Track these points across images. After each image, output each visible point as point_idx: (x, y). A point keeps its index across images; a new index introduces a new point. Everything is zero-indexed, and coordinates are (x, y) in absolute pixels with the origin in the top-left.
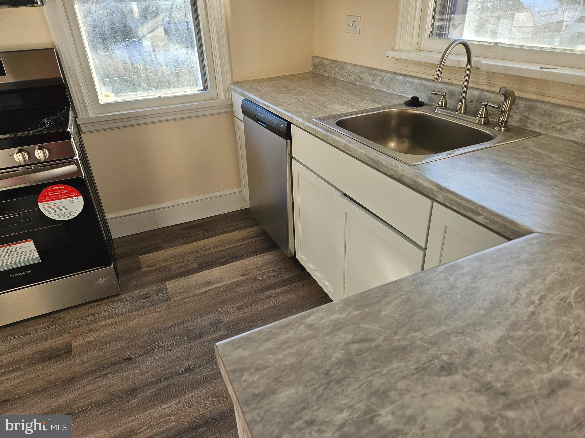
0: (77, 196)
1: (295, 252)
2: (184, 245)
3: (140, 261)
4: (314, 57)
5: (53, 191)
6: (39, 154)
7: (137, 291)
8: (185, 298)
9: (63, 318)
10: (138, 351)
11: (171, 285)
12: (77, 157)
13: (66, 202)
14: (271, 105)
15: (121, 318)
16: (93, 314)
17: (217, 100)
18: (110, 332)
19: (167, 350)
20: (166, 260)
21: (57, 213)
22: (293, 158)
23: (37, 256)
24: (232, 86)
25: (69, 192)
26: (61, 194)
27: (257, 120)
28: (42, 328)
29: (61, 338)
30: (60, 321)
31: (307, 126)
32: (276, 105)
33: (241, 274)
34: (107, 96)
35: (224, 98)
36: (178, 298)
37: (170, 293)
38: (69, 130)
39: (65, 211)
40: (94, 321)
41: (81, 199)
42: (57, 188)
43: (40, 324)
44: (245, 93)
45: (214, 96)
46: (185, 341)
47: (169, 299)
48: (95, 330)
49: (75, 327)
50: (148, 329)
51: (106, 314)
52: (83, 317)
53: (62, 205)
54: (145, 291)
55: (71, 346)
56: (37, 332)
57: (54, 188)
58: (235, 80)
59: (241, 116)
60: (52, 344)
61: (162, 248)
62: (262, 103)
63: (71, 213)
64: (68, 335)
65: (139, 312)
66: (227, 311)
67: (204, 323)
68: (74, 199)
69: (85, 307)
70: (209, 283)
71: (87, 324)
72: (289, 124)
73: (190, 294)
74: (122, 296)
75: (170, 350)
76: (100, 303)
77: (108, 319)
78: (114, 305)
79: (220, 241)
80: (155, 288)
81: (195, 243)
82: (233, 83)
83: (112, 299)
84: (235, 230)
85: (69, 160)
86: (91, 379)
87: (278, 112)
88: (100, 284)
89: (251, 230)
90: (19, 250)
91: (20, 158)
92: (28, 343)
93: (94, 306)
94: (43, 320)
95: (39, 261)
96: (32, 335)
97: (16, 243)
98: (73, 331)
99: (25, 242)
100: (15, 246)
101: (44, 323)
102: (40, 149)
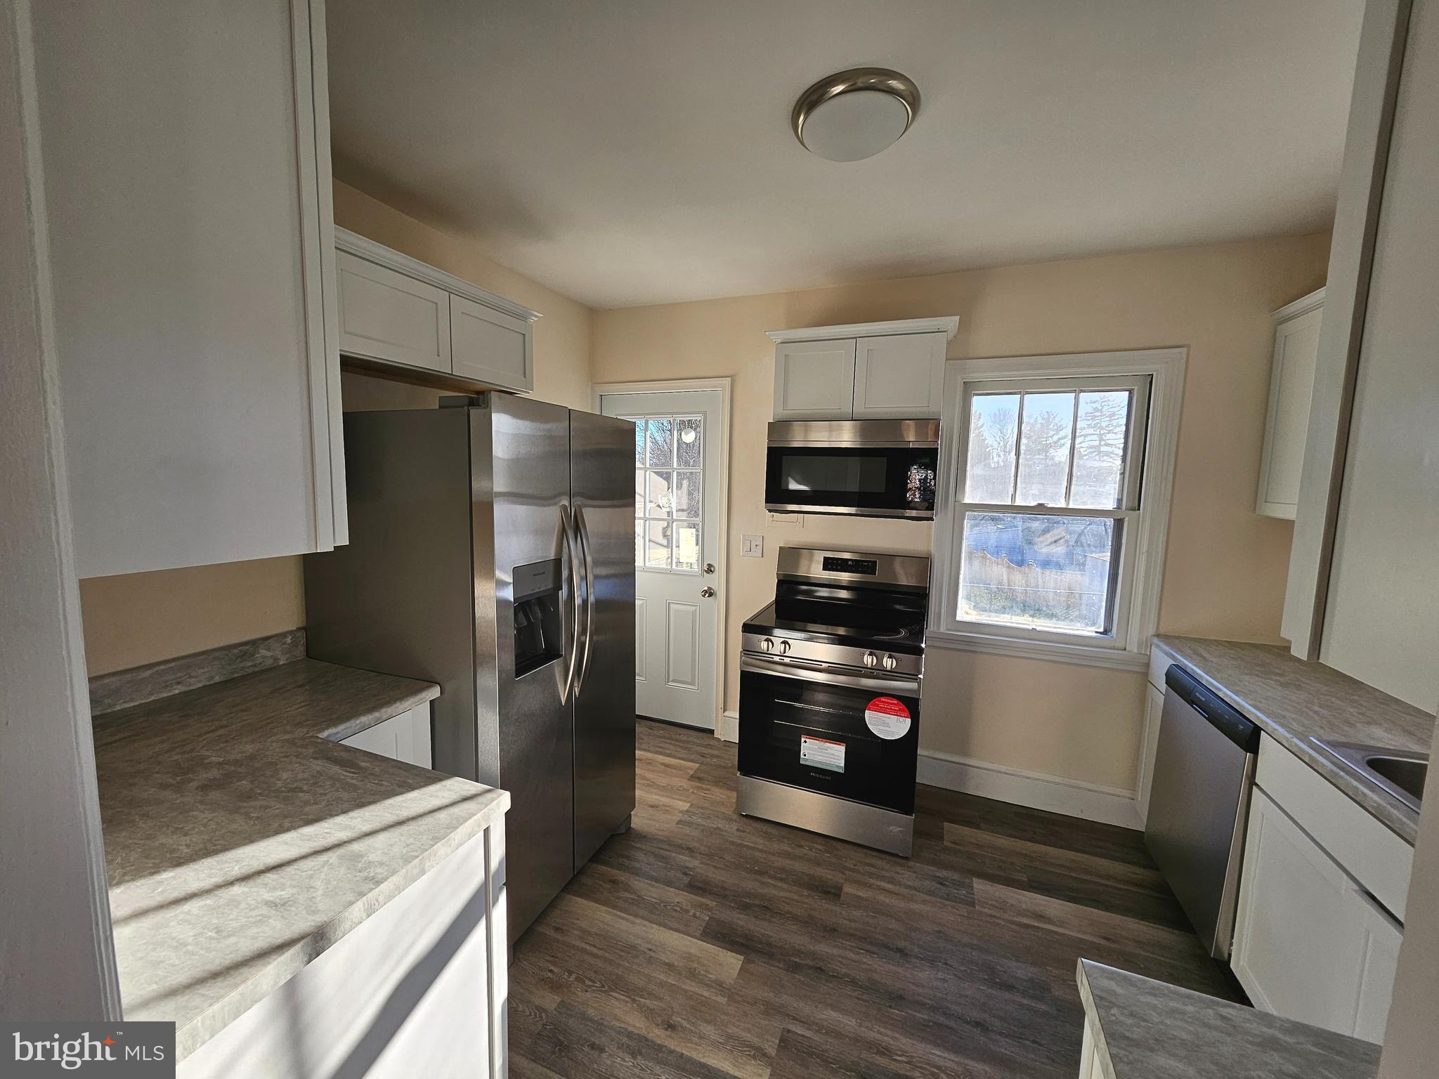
0: (905, 717)
1: (1230, 955)
2: (1012, 839)
3: (943, 829)
5: (885, 702)
6: (888, 663)
7: (932, 868)
8: (997, 918)
10: (916, 950)
11: (979, 885)
12: (921, 676)
13: (893, 720)
14: (1224, 689)
15: (903, 891)
16: (873, 866)
17: (1121, 652)
18: (887, 901)
19: (956, 976)
20: (979, 846)
21: (880, 727)
22: (1257, 785)
23: (843, 765)
24: (1156, 640)
25: (900, 710)
26: (891, 709)
27: (1192, 701)
28: (817, 849)
29: (833, 873)
31: (1296, 745)
32: (1236, 693)
33: (1104, 935)
34: (967, 613)
35: (1136, 651)
36: (986, 910)
37: (976, 897)
38: (923, 645)
39: (887, 729)
40: (871, 875)
41: (909, 721)
42: (889, 701)
43: (816, 843)
44: (1179, 657)
45: (1120, 644)
46: (985, 979)
47: (972, 904)
48: (870, 886)
49: (851, 870)
50: (936, 929)
51: (887, 874)
52: (861, 863)
53: (887, 721)
54: (943, 873)
55: (841, 889)
56: (812, 851)
57: (886, 700)
58: (1162, 631)
59: (1163, 686)
60: (823, 875)
61: (978, 827)
62: (1207, 680)
63: (892, 733)
64: (841, 875)
65: (928, 898)
66: (1063, 980)
67: (1020, 973)
68: (902, 719)
69: (865, 851)
70: (1040, 917)
71: (863, 875)
72: (1257, 730)
73: (1006, 916)
74: (911, 863)
75: (960, 978)
76: (884, 856)
77: (889, 882)
78: (898, 869)
79: (1074, 861)
80: (956, 876)
81: (1030, 844)
82: (1158, 636)
84: (1105, 857)
85: (913, 677)
86: (854, 944)
87: (1238, 704)
88: (891, 831)
89: (1139, 870)
90: (829, 751)
91: (868, 660)
92: (800, 857)
93: (873, 856)
94: (820, 840)
95: (842, 771)
96: (806, 852)
97: (830, 743)
98: (847, 873)
99: (838, 744)
100: (828, 744)
101: (821, 844)
102: (890, 658)
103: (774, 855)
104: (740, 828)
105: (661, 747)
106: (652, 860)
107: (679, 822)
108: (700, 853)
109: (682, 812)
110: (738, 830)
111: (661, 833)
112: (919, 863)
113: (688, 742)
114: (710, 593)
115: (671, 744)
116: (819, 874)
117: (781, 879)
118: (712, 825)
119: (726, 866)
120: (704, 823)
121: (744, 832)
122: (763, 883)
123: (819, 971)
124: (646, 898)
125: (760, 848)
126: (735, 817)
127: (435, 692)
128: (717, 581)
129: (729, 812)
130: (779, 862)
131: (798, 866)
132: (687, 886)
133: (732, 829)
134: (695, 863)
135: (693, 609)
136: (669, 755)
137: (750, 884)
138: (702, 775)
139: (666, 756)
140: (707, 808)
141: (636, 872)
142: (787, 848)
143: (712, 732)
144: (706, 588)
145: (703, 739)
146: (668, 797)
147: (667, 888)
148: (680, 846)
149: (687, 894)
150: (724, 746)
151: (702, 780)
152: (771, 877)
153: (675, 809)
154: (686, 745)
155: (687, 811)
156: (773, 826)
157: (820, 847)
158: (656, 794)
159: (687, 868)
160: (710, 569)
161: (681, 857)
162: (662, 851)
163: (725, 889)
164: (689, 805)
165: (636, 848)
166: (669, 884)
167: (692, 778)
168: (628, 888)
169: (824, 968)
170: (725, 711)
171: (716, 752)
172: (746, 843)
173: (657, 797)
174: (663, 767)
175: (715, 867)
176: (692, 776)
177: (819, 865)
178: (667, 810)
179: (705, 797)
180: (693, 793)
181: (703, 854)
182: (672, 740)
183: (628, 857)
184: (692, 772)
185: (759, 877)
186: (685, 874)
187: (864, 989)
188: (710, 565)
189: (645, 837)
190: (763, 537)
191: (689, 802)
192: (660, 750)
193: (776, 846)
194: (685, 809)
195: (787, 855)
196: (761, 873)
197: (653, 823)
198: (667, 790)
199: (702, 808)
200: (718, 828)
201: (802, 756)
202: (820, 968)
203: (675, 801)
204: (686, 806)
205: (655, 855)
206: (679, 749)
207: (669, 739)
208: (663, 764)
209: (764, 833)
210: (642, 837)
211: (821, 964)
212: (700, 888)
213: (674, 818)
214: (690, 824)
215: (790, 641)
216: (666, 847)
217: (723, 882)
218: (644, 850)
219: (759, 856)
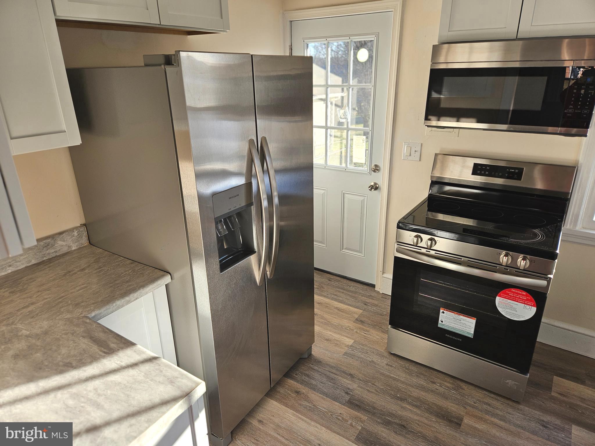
0: (531, 305)
3: (552, 382)
5: (514, 292)
6: (522, 263)
7: (538, 413)
9: (464, 389)
11: (576, 431)
12: (551, 276)
13: (519, 306)
16: (489, 405)
18: (498, 434)
21: (507, 310)
23: (473, 333)
25: (527, 300)
26: (520, 298)
28: (446, 386)
29: (456, 406)
30: (461, 390)
37: (572, 441)
38: (558, 251)
39: (515, 312)
40: (487, 412)
41: (534, 310)
42: (519, 292)
43: (446, 381)
48: (486, 421)
49: (470, 406)
51: (501, 413)
52: (480, 402)
53: (515, 306)
54: (546, 418)
55: (462, 420)
56: (442, 387)
57: (516, 291)
60: (449, 407)
61: (584, 383)
63: (519, 316)
64: (462, 408)
65: (532, 436)
68: (528, 307)
69: (485, 392)
71: (481, 411)
74: (521, 407)
76: (499, 398)
77: (501, 420)
78: (510, 410)
80: (558, 422)
83: (511, 403)
85: (543, 275)
90: (462, 321)
91: (504, 259)
92: (432, 391)
93: (492, 398)
94: (448, 379)
95: (471, 336)
96: (437, 387)
97: (464, 316)
98: (468, 407)
99: (471, 318)
100: (462, 317)
101: (450, 383)
102: (524, 259)
103: (413, 387)
104: (389, 364)
105: (336, 295)
106: (324, 380)
107: (345, 354)
108: (359, 379)
109: (347, 346)
110: (387, 364)
111: (331, 360)
112: (528, 407)
113: (355, 293)
114: (375, 187)
115: (343, 293)
116: (446, 406)
117: (416, 406)
118: (368, 359)
119: (377, 391)
120: (362, 356)
121: (391, 366)
122: (402, 407)
124: (318, 407)
125: (402, 380)
126: (386, 354)
127: (167, 279)
128: (382, 179)
129: (382, 350)
130: (416, 393)
131: (430, 398)
132: (347, 402)
133: (383, 362)
134: (355, 386)
135: (362, 198)
136: (341, 302)
137: (393, 406)
138: (363, 319)
139: (339, 302)
140: (366, 345)
141: (314, 388)
142: (422, 382)
143: (373, 286)
144: (373, 184)
145: (367, 290)
146: (339, 334)
147: (334, 402)
148: (344, 372)
149: (347, 408)
150: (382, 297)
151: (364, 323)
152: (409, 403)
153: (343, 343)
154: (353, 295)
155: (351, 346)
156: (414, 364)
157: (449, 385)
158: (330, 331)
159: (349, 389)
160: (376, 169)
161: (345, 380)
162: (332, 375)
163: (374, 408)
164: (353, 341)
165: (314, 370)
166: (335, 399)
167: (359, 321)
168: (307, 398)
170: (383, 273)
171: (376, 302)
172: (392, 375)
173: (331, 333)
174: (336, 310)
175: (369, 391)
176: (357, 320)
177: (447, 398)
178: (337, 343)
179: (364, 336)
180: (356, 332)
181: (361, 380)
182: (344, 289)
183: (308, 376)
184: (356, 316)
185: (399, 402)
186: (347, 393)
188: (376, 166)
189: (321, 362)
190: (422, 144)
191: (353, 339)
192: (335, 297)
193: (415, 380)
194: (350, 344)
195: (423, 388)
196: (401, 399)
197: (327, 352)
198: (339, 328)
199: (362, 345)
200: (373, 361)
201: (440, 322)
203: (343, 337)
204: (350, 342)
205: (328, 377)
206: (348, 297)
207: (342, 289)
208: (337, 308)
209: (406, 369)
210: (318, 362)
212: (357, 405)
213: (342, 350)
214: (352, 356)
215: (436, 238)
216: (334, 371)
217: (374, 403)
218: (319, 372)
219: (401, 386)
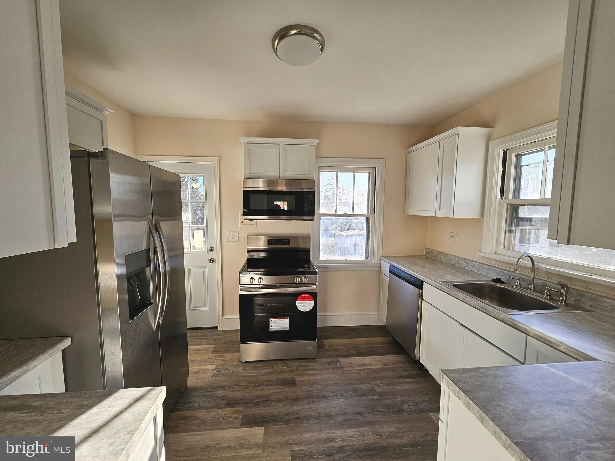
2: (347, 339)
3: (324, 343)
4: (426, 249)
5: (304, 296)
6: (305, 280)
7: (325, 359)
8: (352, 370)
9: (289, 364)
10: (330, 394)
11: (342, 360)
12: (317, 283)
13: (307, 303)
14: (409, 271)
15: (318, 372)
16: (303, 366)
17: (372, 264)
18: (313, 378)
19: (346, 398)
20: (338, 345)
21: (302, 307)
22: (424, 300)
23: (288, 326)
24: (383, 258)
25: (310, 298)
26: (307, 299)
27: (399, 277)
28: (280, 367)
29: (289, 374)
30: (288, 365)
31: (436, 284)
32: (414, 271)
33: (383, 364)
34: (323, 257)
35: (376, 263)
36: (347, 369)
37: (342, 365)
38: (317, 271)
39: (306, 307)
40: (304, 370)
41: (313, 303)
42: (305, 295)
43: (279, 364)
44: (392, 262)
45: (372, 261)
46: (355, 395)
47: (342, 368)
48: (305, 375)
49: (296, 370)
50: (334, 383)
51: (310, 367)
52: (299, 366)
53: (305, 304)
54: (329, 360)
55: (295, 380)
56: (278, 368)
59: (388, 273)
60: (286, 377)
61: (335, 338)
62: (403, 269)
63: (308, 309)
64: (293, 374)
65: (327, 371)
66: (378, 384)
67: (365, 388)
68: (311, 302)
69: (299, 361)
70: (364, 365)
71: (301, 371)
72: (422, 282)
73: (354, 369)
74: (317, 360)
75: (347, 398)
76: (306, 360)
77: (312, 371)
78: (313, 364)
79: (367, 341)
80: (333, 359)
81: (352, 339)
82: (382, 256)
83: (312, 360)
84: (375, 337)
85: (314, 284)
86: (307, 402)
87: (415, 275)
88: (309, 349)
89: (384, 338)
90: (282, 322)
91: (297, 280)
92: (274, 373)
93: (303, 362)
94: (280, 362)
95: (288, 329)
96: (276, 369)
97: (282, 319)
98: (295, 372)
99: (286, 318)
100: (281, 320)
101: (281, 364)
102: (305, 277)
103: (262, 375)
104: (244, 369)
105: (191, 342)
106: (204, 399)
107: (213, 376)
108: (228, 387)
109: (213, 370)
110: (243, 370)
111: (204, 384)
112: (320, 359)
113: (205, 336)
114: (212, 261)
115: (196, 339)
116: (284, 377)
117: (269, 385)
118: (230, 372)
119: (243, 388)
120: (225, 372)
121: (246, 370)
122: (262, 390)
123: (297, 419)
124: (206, 419)
125: (255, 374)
126: (240, 364)
127: (67, 342)
128: (216, 255)
129: (236, 363)
130: (266, 378)
131: (275, 377)
132: (226, 405)
133: (240, 370)
134: (228, 392)
135: (203, 269)
137: (257, 392)
138: (217, 350)
139: (196, 345)
140: (225, 365)
141: (198, 409)
142: (267, 370)
143: (217, 328)
144: (210, 259)
145: (212, 332)
146: (203, 365)
147: (217, 410)
148: (217, 387)
149: (227, 409)
150: (224, 333)
151: (218, 352)
152: (265, 386)
153: (209, 370)
154: (204, 337)
155: (215, 369)
156: (258, 363)
157: (281, 365)
158: (196, 366)
159: (224, 396)
160: (212, 249)
161: (219, 392)
162: (208, 393)
163: (246, 399)
164: (215, 366)
165: (193, 396)
166: (217, 407)
167: (214, 352)
168: (195, 418)
169: (299, 417)
170: (223, 316)
171: (221, 337)
172: (248, 375)
173: (196, 367)
174: (196, 351)
175: (238, 391)
176: (212, 352)
177: (283, 373)
178: (204, 372)
179: (222, 359)
180: (215, 359)
181: (230, 387)
182: (196, 336)
183: (190, 403)
184: (212, 350)
185: (259, 388)
186: (224, 399)
187: (316, 418)
188: (211, 247)
189: (196, 389)
190: (238, 232)
191: (215, 364)
192: (192, 343)
193: (263, 371)
194: (214, 368)
195: (268, 374)
196: (260, 386)
197: (199, 380)
198: (202, 362)
199: (222, 365)
200: (233, 372)
201: (270, 327)
202: (297, 417)
203: (207, 366)
204: (214, 367)
205: (206, 396)
206: (201, 340)
207: (194, 336)
208: (195, 350)
209: (255, 367)
210: (195, 389)
211: (297, 416)
212: (234, 403)
213: (209, 374)
214: (218, 375)
215: (262, 277)
216: (209, 390)
217: (244, 396)
218: (198, 396)
219: (256, 379)
